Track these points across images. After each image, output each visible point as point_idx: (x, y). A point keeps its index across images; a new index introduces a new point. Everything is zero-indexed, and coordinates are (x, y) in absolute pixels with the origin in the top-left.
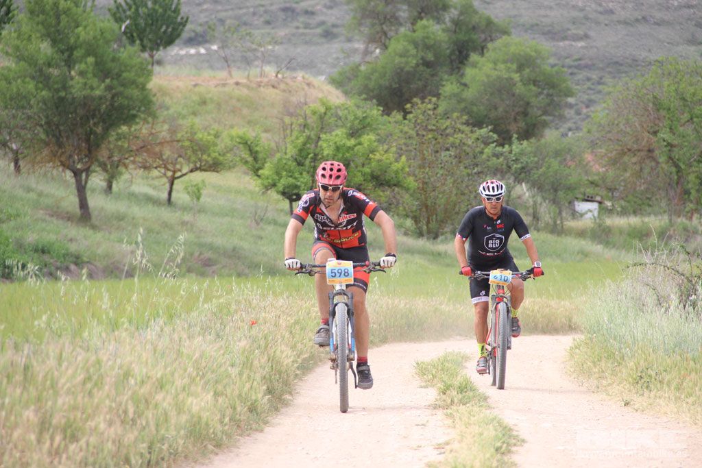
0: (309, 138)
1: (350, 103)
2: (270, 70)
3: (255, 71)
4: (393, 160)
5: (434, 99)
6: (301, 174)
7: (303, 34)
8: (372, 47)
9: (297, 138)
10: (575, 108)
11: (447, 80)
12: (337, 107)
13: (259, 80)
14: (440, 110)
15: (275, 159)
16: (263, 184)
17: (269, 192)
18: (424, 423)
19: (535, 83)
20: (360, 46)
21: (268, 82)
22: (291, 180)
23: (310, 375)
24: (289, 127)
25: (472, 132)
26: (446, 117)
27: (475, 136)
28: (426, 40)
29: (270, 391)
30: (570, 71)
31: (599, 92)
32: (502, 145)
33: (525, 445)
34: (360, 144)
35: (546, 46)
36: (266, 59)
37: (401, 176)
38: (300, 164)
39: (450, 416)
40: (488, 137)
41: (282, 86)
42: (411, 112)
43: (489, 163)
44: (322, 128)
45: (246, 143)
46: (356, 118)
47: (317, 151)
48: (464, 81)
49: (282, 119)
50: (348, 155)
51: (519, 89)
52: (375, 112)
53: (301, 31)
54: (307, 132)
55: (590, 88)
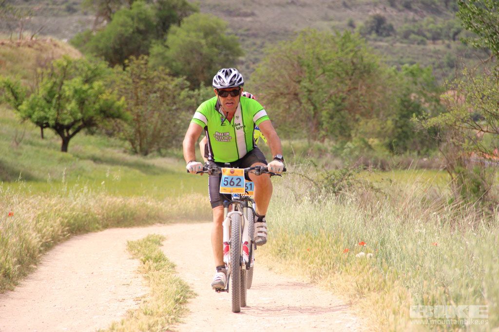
0: (55, 83)
1: (85, 58)
2: (27, 35)
3: (15, 35)
4: (115, 99)
5: (146, 57)
6: (49, 109)
7: (51, 9)
8: (101, 19)
9: (47, 83)
10: (246, 64)
11: (154, 44)
12: (75, 62)
13: (18, 41)
14: (150, 64)
15: (30, 99)
16: (22, 116)
17: (26, 121)
18: (129, 283)
19: (216, 46)
20: (92, 17)
21: (25, 43)
22: (42, 114)
23: (51, 251)
24: (40, 75)
25: (172, 80)
26: (154, 69)
27: (174, 83)
28: (140, 16)
29: (20, 262)
30: (241, 38)
31: (262, 53)
32: (193, 90)
33: (197, 298)
34: (92, 88)
35: (224, 21)
36: (24, 27)
37: (122, 110)
38: (49, 102)
39: (147, 278)
40: (183, 84)
41: (36, 46)
42: (128, 66)
43: (185, 102)
44: (64, 77)
45: (9, 86)
46: (89, 69)
47: (61, 93)
48: (166, 43)
49: (35, 70)
50: (83, 96)
51: (205, 50)
52: (103, 65)
53: (50, 7)
54: (54, 80)
55: (255, 51)
